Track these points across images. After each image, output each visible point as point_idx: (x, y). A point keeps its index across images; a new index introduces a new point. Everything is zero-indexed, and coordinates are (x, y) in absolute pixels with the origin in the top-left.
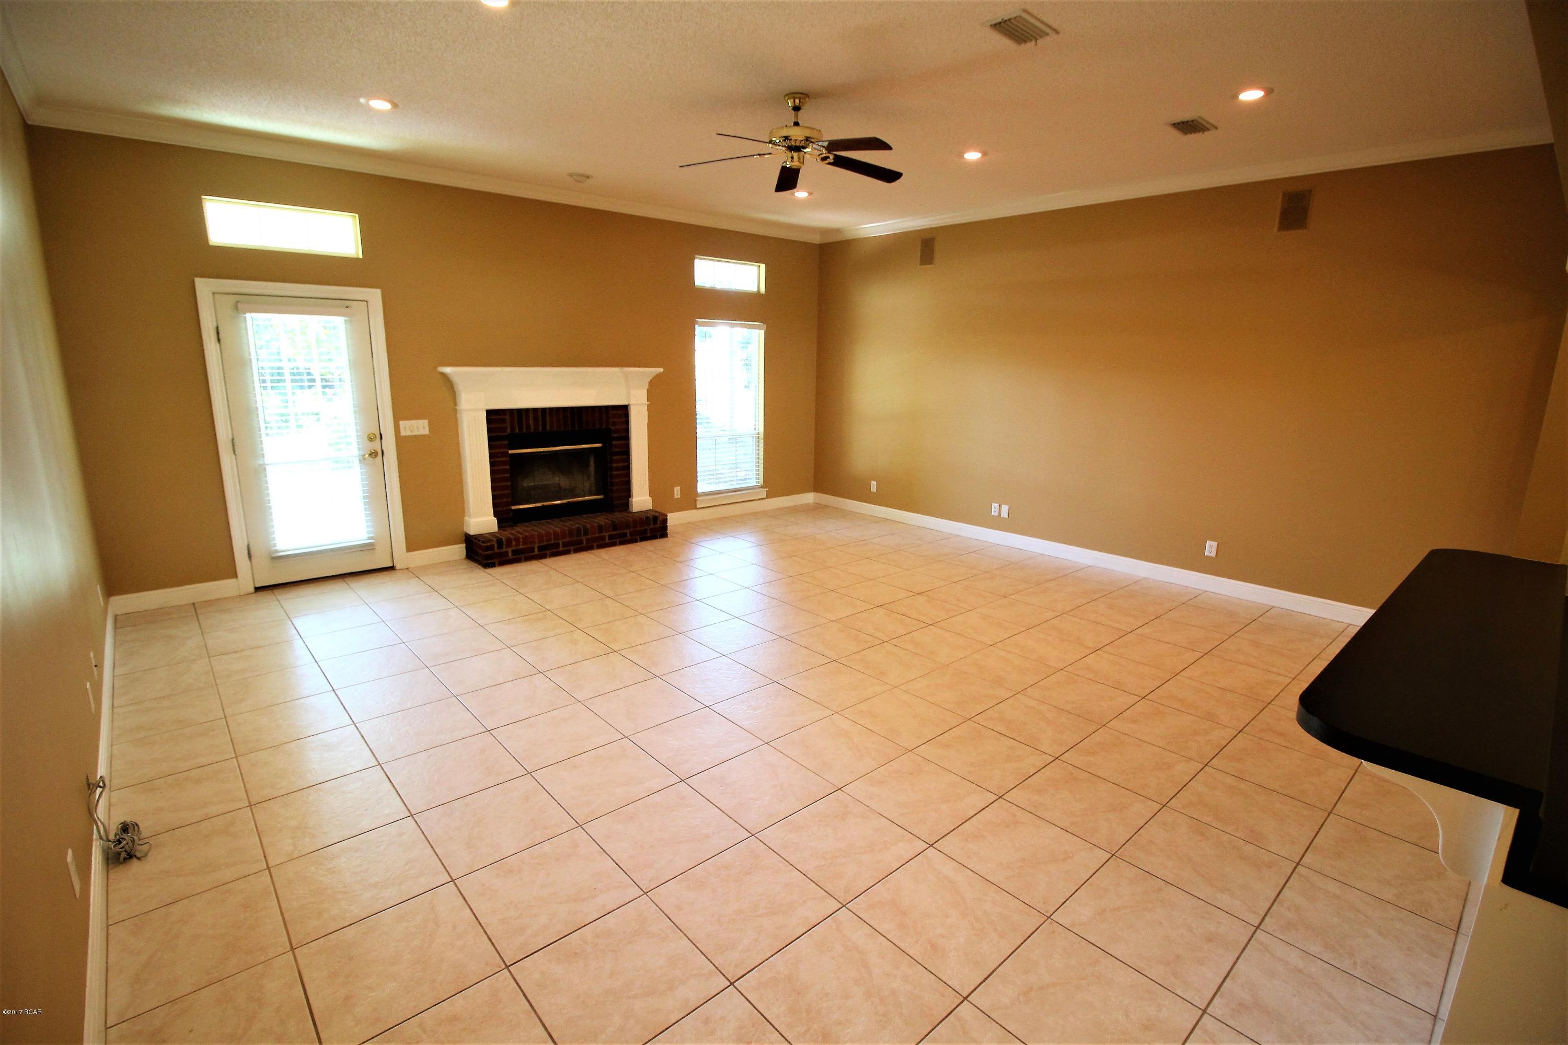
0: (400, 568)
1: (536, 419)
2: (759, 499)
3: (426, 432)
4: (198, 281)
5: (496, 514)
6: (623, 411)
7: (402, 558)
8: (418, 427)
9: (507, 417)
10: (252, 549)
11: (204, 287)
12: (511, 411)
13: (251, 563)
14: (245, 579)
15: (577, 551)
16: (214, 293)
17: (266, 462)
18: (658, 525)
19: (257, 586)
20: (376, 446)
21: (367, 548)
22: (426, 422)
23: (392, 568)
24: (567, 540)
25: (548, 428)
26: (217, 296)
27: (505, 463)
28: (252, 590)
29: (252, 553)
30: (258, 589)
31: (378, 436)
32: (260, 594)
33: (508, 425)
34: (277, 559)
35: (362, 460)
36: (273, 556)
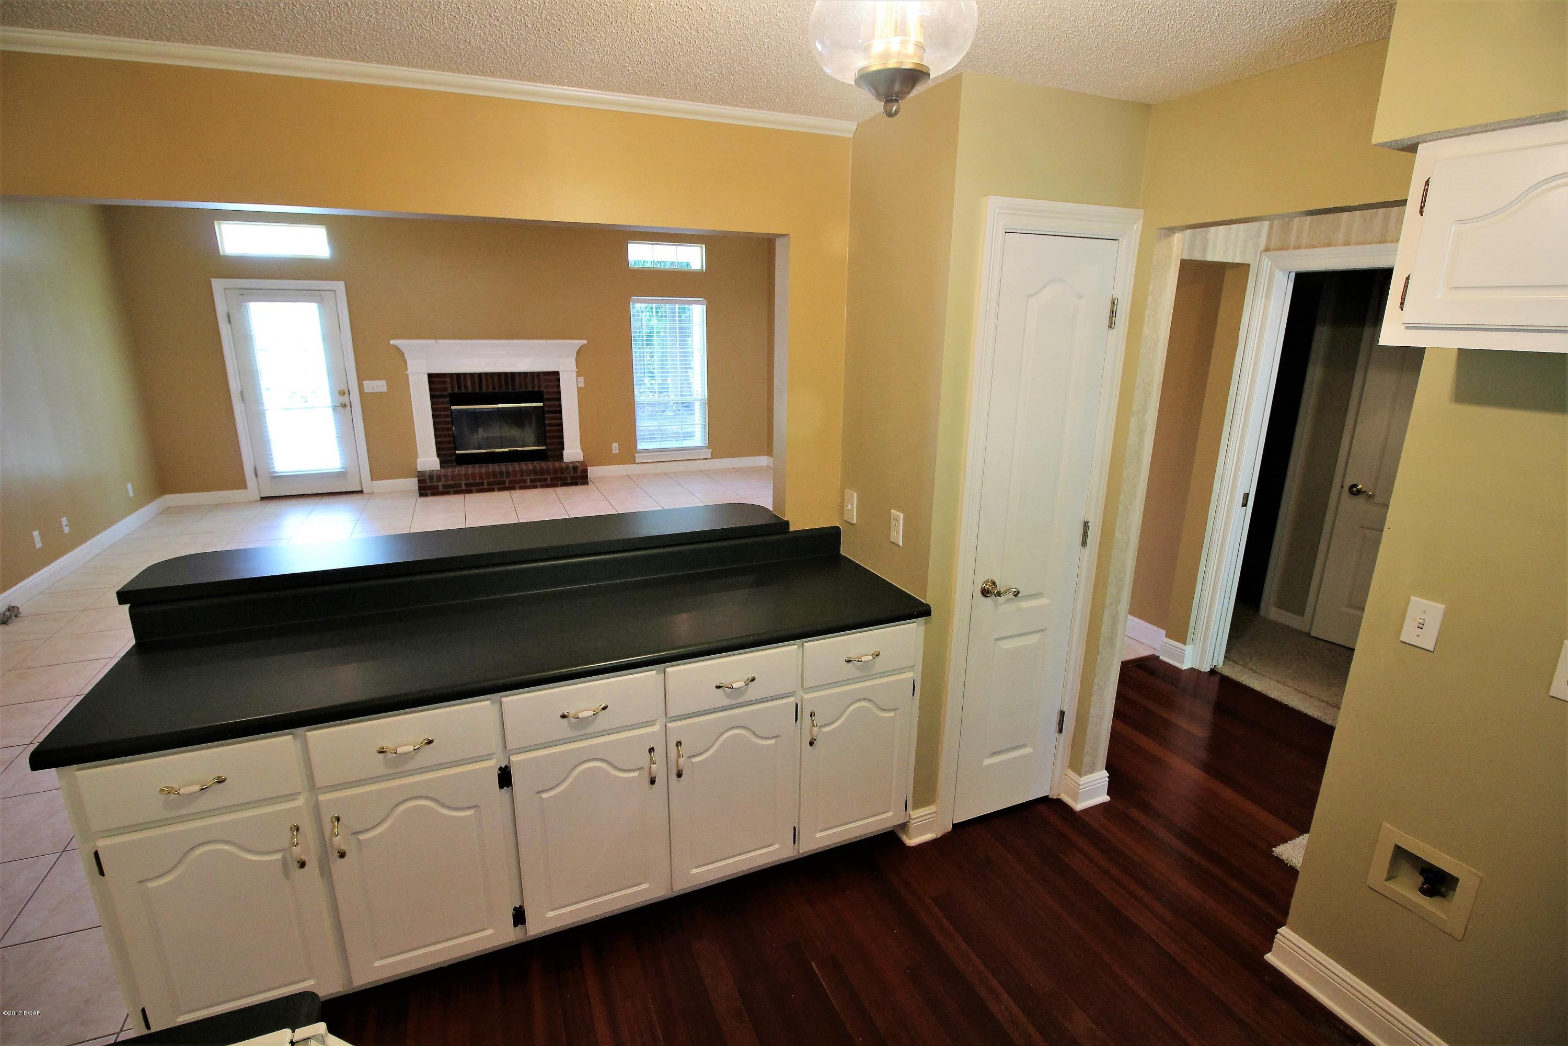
0: (367, 492)
1: (473, 382)
2: (704, 459)
3: (385, 390)
4: (213, 280)
5: (438, 456)
6: (554, 377)
7: (368, 485)
8: (377, 386)
9: (448, 379)
10: (257, 468)
11: (218, 285)
12: (451, 375)
13: (257, 480)
14: (253, 490)
15: (500, 490)
16: (225, 289)
17: (265, 408)
18: (579, 474)
19: (262, 496)
20: (345, 399)
21: (341, 475)
22: (384, 382)
23: (361, 492)
24: (492, 480)
25: (484, 388)
26: (227, 291)
27: (447, 416)
28: (259, 498)
29: (259, 473)
30: (263, 499)
31: (347, 393)
32: (265, 502)
33: (449, 385)
34: (277, 478)
35: (335, 408)
36: (271, 475)
